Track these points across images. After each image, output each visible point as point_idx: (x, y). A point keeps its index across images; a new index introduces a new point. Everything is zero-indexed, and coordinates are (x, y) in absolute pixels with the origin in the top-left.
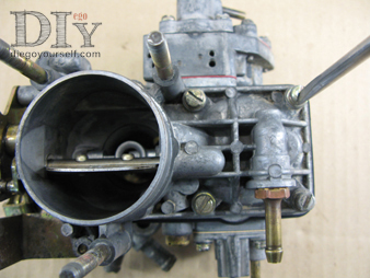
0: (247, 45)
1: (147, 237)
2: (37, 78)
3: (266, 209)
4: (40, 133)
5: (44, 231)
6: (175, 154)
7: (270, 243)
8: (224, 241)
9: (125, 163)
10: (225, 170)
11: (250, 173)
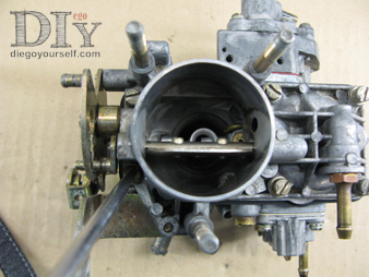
0: (308, 46)
5: (121, 211)
7: (342, 221)
11: (326, 160)
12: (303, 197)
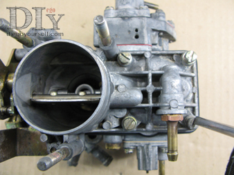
0: (159, 25)
1: (95, 144)
2: (27, 44)
3: (168, 128)
4: (28, 77)
5: (30, 139)
6: (112, 92)
7: (170, 149)
8: (142, 147)
9: (80, 97)
11: (158, 105)
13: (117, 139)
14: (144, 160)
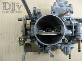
7: (79, 48)
8: (66, 48)
10: (72, 34)
11: (76, 35)
12: (70, 43)
13: (60, 45)
14: (67, 51)
